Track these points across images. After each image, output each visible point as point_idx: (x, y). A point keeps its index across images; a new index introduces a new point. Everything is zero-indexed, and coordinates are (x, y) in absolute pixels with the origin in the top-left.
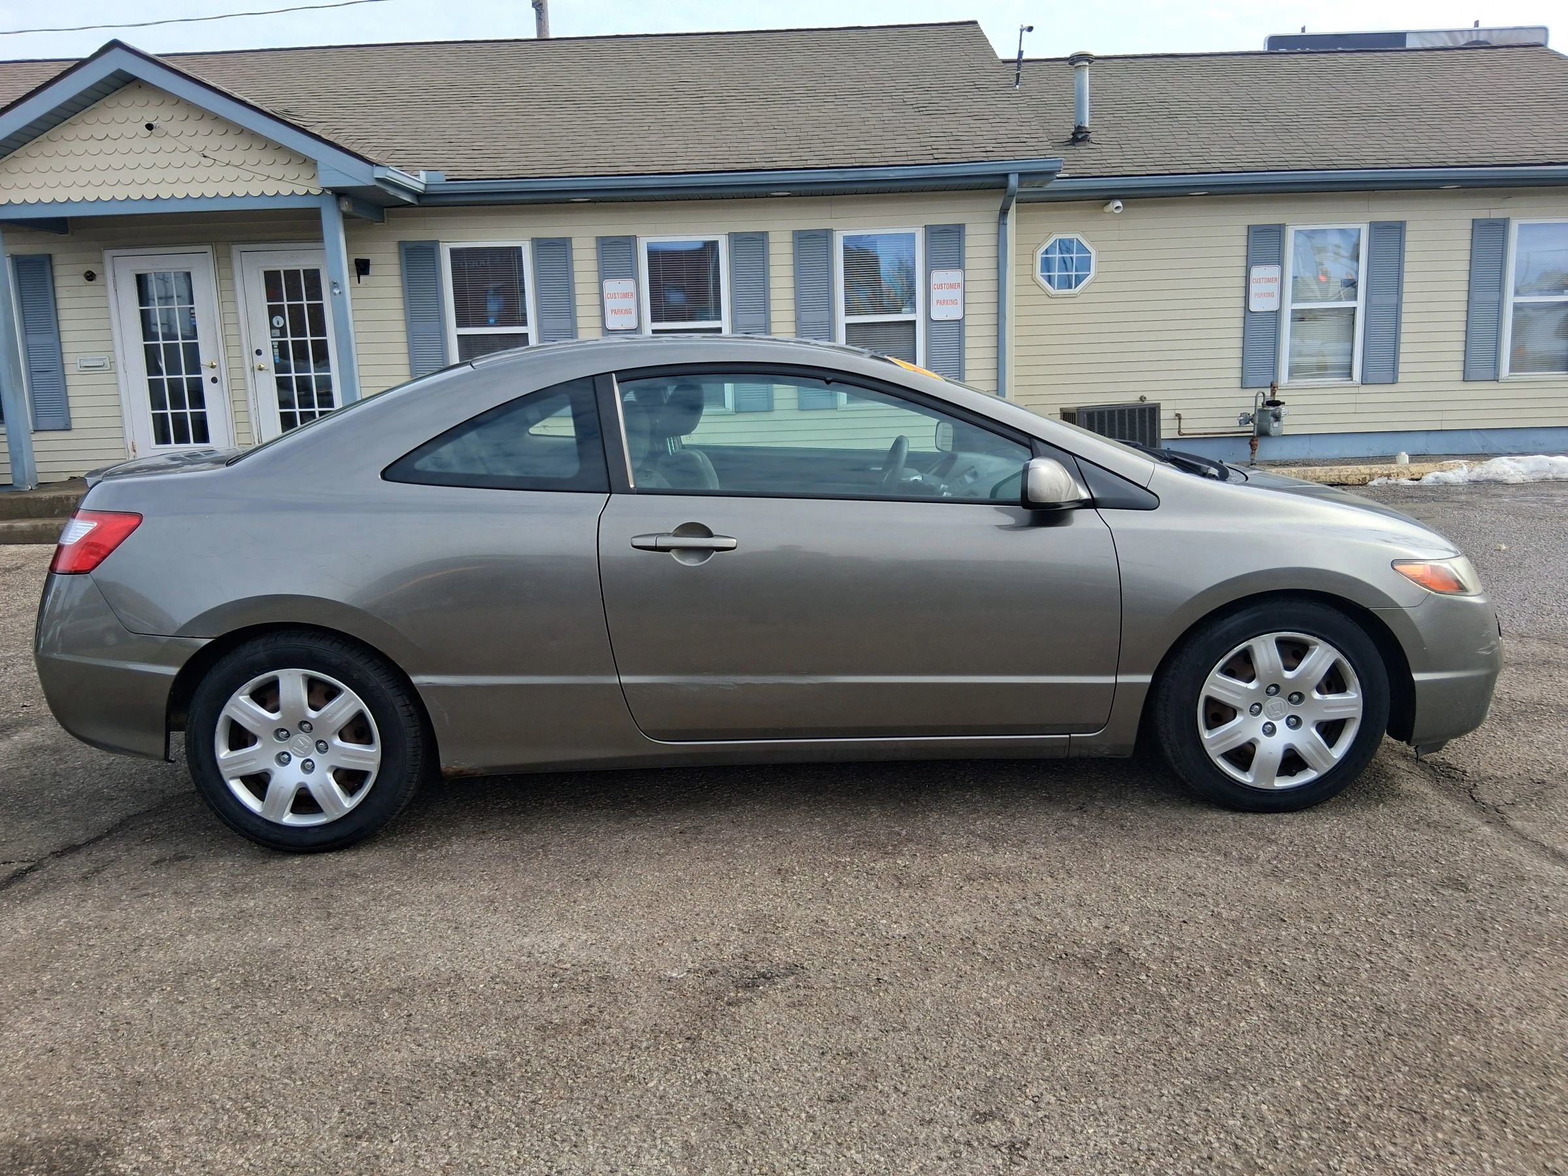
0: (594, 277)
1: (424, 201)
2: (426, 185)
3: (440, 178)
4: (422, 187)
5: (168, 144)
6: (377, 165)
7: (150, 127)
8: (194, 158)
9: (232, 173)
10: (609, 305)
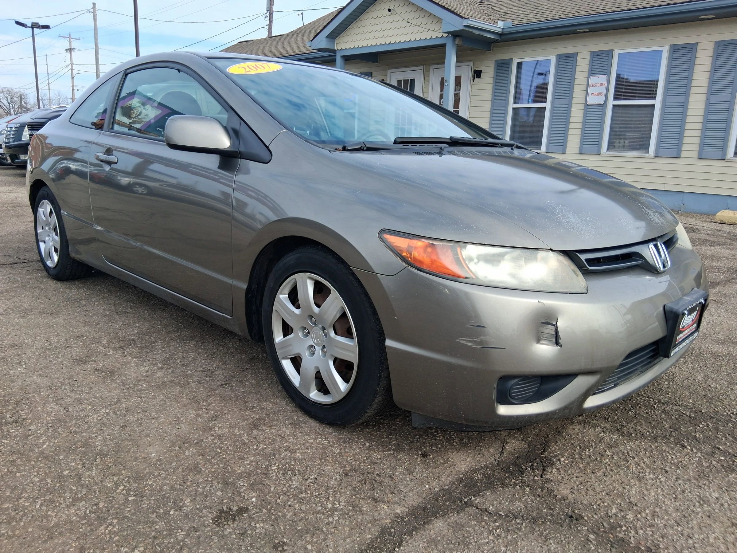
0: (586, 75)
1: (503, 37)
2: (503, 29)
3: (509, 24)
4: (500, 30)
5: (396, 17)
6: (466, 18)
7: (389, 10)
8: (405, 23)
9: (416, 29)
10: (591, 90)
